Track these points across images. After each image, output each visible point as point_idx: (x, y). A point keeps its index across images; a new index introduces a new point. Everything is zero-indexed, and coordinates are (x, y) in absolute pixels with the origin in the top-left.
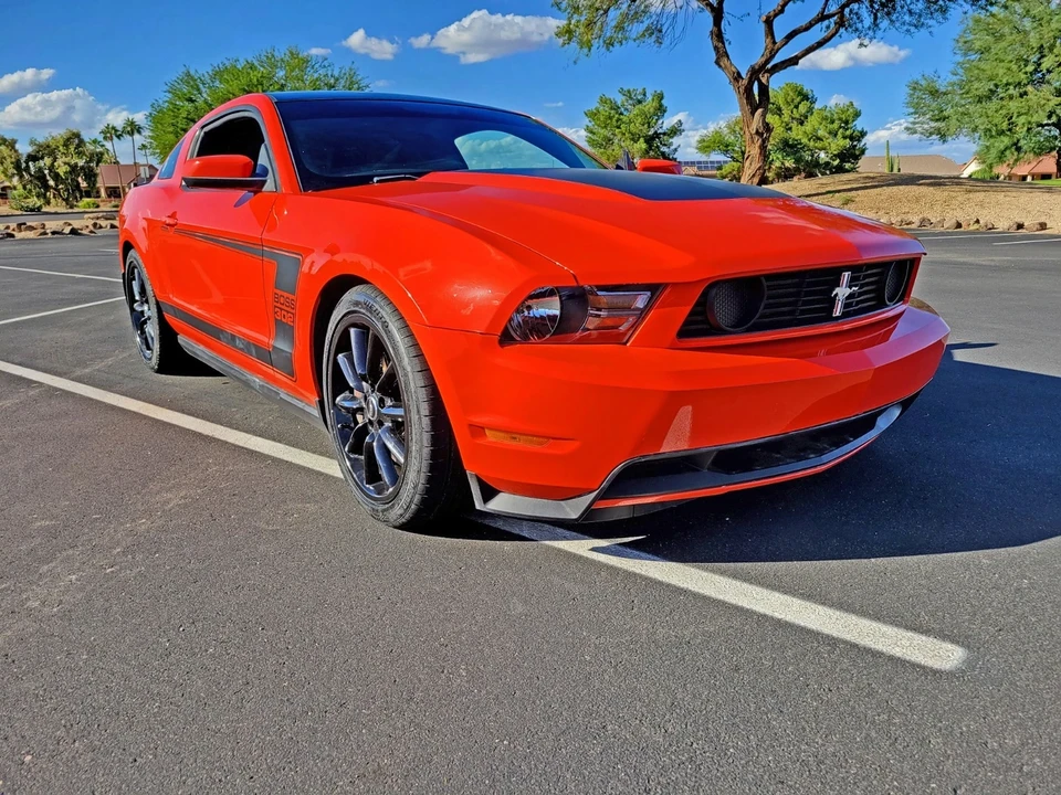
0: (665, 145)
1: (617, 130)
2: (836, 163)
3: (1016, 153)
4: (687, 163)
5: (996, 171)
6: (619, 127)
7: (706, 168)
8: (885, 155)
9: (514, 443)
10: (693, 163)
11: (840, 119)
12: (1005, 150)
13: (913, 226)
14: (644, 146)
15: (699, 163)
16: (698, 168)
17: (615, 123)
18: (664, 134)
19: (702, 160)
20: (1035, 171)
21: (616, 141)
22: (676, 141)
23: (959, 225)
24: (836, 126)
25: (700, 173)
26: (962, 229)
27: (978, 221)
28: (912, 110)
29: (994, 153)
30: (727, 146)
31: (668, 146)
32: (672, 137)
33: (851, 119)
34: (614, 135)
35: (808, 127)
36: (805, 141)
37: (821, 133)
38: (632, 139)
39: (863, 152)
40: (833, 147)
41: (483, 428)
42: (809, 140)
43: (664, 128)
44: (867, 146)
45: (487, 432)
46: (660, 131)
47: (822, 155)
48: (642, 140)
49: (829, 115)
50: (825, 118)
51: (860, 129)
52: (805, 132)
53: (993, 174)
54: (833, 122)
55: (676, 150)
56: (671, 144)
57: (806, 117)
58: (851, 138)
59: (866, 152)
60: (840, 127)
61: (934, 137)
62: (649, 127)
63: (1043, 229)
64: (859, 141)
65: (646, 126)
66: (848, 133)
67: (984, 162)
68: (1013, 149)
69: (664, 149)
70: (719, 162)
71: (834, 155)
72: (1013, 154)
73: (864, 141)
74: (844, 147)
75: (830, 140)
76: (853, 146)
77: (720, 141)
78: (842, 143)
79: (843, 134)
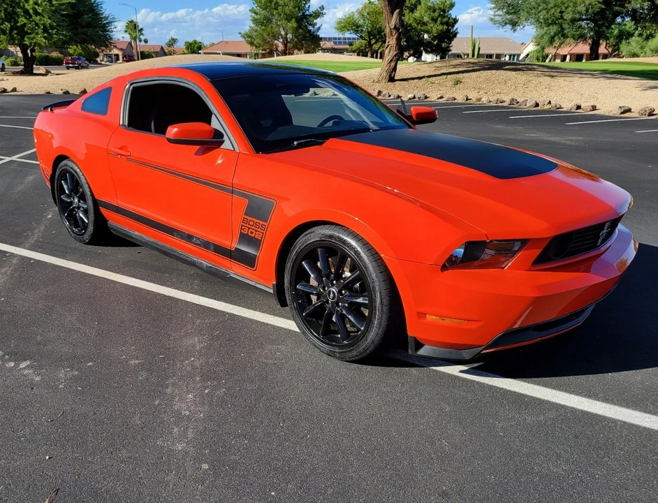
0: (311, 25)
1: (275, 12)
2: (435, 43)
3: (562, 39)
4: (325, 39)
5: (546, 51)
6: (276, 9)
7: (340, 43)
8: (470, 36)
9: (443, 322)
10: (330, 39)
11: (440, 9)
12: (554, 36)
13: (505, 104)
14: (295, 25)
15: (335, 39)
16: (335, 43)
17: (273, 6)
18: (310, 15)
19: (337, 36)
20: (573, 52)
21: (274, 20)
22: (318, 21)
23: (537, 105)
24: (436, 14)
25: (336, 47)
26: (539, 108)
27: (550, 103)
28: (493, 6)
29: (546, 38)
30: (358, 27)
31: (313, 25)
32: (316, 19)
33: (447, 9)
34: (273, 15)
35: (417, 14)
36: (415, 25)
37: (426, 19)
38: (286, 19)
39: (455, 35)
40: (434, 30)
41: (425, 314)
42: (418, 24)
43: (310, 11)
44: (458, 31)
45: (427, 316)
46: (307, 13)
47: (426, 36)
48: (293, 20)
49: (432, 5)
50: (429, 8)
51: (454, 17)
52: (415, 19)
53: (544, 54)
54: (434, 11)
55: (319, 28)
56: (315, 24)
57: (416, 7)
58: (447, 23)
59: (458, 36)
60: (440, 15)
61: (508, 26)
62: (299, 10)
63: (594, 110)
64: (453, 26)
65: (297, 9)
66: (445, 20)
67: (538, 45)
68: (560, 35)
69: (310, 28)
70: (349, 39)
71: (435, 36)
72: (559, 39)
73: (456, 26)
74: (442, 31)
75: (432, 25)
76: (448, 30)
77: (353, 23)
78: (440, 28)
79: (441, 21)
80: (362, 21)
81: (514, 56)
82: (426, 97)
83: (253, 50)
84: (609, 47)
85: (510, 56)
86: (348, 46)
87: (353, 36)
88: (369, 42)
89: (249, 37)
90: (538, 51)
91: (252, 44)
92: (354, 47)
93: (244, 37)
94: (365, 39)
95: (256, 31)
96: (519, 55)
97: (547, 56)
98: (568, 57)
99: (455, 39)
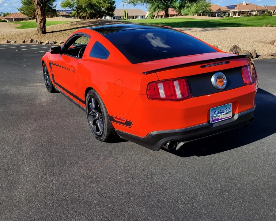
2: (107, 11)
3: (158, 9)
5: (154, 14)
8: (123, 8)
12: (155, 8)
29: (152, 9)
30: (71, 5)
31: (52, 5)
36: (97, 4)
37: (101, 1)
39: (115, 8)
40: (105, 6)
44: (116, 6)
47: (103, 9)
52: (97, 2)
55: (55, 6)
58: (111, 3)
59: (116, 8)
61: (131, 4)
64: (113, 4)
67: (150, 11)
68: (157, 8)
69: (51, 6)
70: (69, 11)
71: (106, 9)
72: (157, 9)
73: (115, 5)
74: (109, 6)
75: (104, 4)
76: (112, 6)
77: (68, 4)
78: (108, 5)
79: (108, 2)
80: (73, 3)
81: (142, 16)
82: (55, 43)
83: (25, 17)
84: (177, 12)
85: (141, 16)
86: (70, 14)
87: (70, 9)
88: (78, 12)
89: (22, 10)
90: (151, 14)
91: (24, 14)
92: (72, 14)
93: (19, 10)
94: (75, 11)
95: (24, 8)
96: (144, 16)
97: (155, 16)
98: (163, 16)
99: (115, 10)
